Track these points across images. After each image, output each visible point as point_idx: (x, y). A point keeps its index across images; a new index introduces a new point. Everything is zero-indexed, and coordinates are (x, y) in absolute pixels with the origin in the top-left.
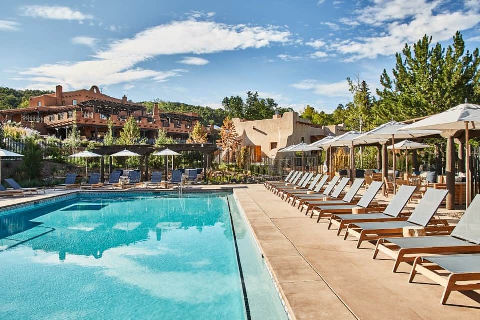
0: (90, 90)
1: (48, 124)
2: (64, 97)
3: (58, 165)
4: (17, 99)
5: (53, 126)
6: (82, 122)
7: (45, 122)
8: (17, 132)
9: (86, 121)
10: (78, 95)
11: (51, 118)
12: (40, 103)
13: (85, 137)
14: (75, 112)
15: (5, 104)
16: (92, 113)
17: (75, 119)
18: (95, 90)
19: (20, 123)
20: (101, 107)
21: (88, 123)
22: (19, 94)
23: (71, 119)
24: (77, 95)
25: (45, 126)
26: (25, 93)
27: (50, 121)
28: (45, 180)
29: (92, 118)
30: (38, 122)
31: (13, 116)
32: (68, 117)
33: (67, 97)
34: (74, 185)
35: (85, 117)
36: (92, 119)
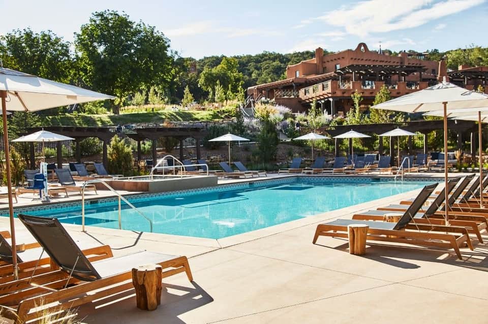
0: (356, 50)
1: (303, 99)
2: (325, 62)
3: (296, 149)
4: (282, 65)
5: (308, 101)
6: (339, 94)
7: (300, 97)
8: (267, 112)
9: (343, 93)
10: (341, 58)
11: (305, 91)
12: (298, 72)
13: (342, 112)
14: (329, 83)
15: (269, 74)
16: (351, 82)
17: (330, 92)
18: (362, 48)
19: (274, 100)
20: (364, 72)
21: (345, 95)
22: (285, 59)
23: (325, 92)
24: (339, 59)
25: (300, 101)
26: (292, 57)
27: (305, 94)
28: (278, 164)
29: (351, 88)
30: (292, 97)
31: (269, 91)
32: (323, 90)
33: (328, 61)
34: (298, 169)
35: (342, 88)
36: (350, 90)
